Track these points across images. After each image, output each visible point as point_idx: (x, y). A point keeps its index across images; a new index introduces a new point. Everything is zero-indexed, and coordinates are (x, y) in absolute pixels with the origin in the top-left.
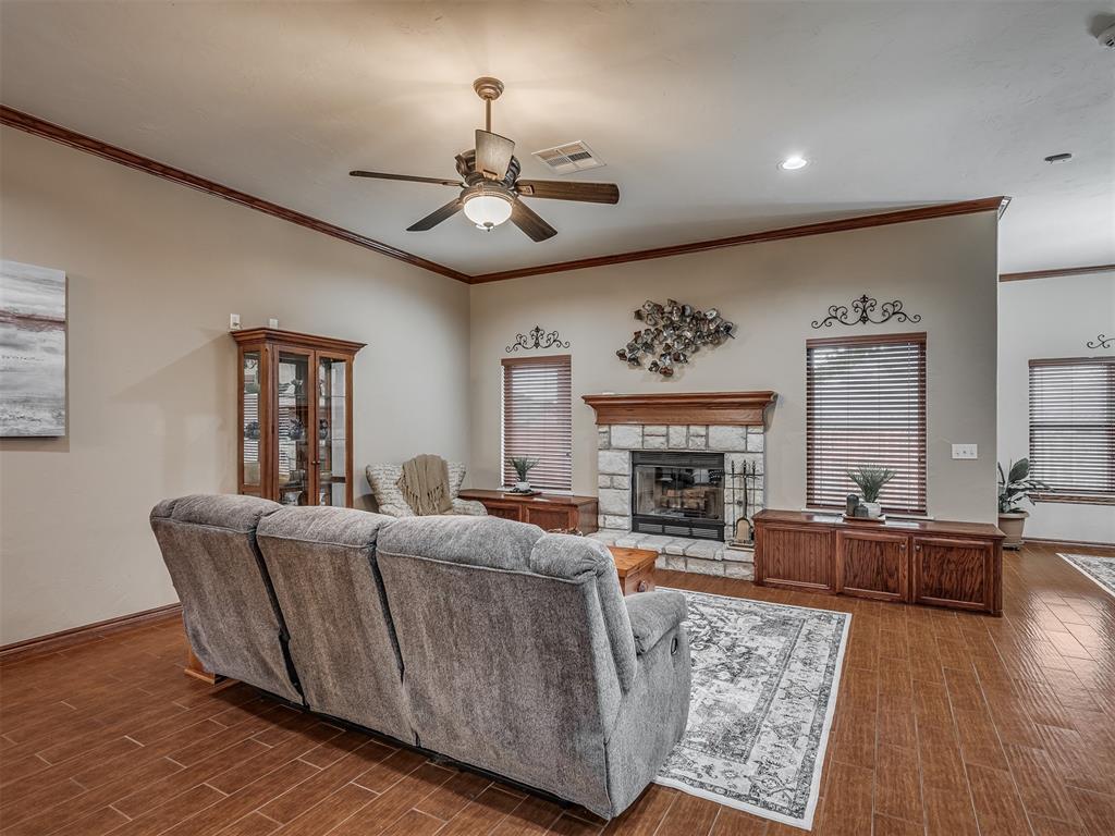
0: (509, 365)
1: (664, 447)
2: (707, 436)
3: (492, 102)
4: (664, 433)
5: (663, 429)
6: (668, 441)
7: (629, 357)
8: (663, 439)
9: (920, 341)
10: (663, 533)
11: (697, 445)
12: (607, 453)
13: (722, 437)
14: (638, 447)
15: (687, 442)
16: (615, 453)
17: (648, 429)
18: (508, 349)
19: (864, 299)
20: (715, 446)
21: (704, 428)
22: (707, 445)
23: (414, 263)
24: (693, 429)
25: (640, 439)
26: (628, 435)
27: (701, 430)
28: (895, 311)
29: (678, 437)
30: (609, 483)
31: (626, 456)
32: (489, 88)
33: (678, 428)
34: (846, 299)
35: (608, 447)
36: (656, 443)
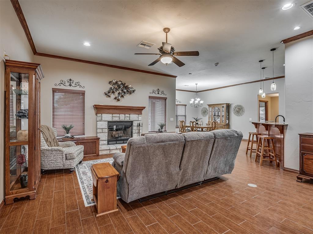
0: (54, 91)
1: (118, 120)
2: (130, 117)
3: (168, 33)
4: (119, 116)
5: (118, 115)
6: (119, 118)
7: (107, 95)
8: (118, 118)
9: (165, 99)
10: (116, 143)
11: (127, 119)
12: (100, 122)
13: (133, 117)
14: (111, 120)
15: (125, 118)
16: (103, 122)
17: (114, 115)
18: (56, 85)
19: (158, 90)
20: (131, 120)
21: (129, 115)
22: (130, 119)
23: (29, 42)
24: (126, 115)
25: (111, 118)
26: (107, 117)
27: (128, 115)
28: (163, 93)
29: (122, 117)
30: (101, 132)
31: (107, 123)
33: (123, 115)
34: (156, 89)
35: (101, 120)
36: (116, 119)
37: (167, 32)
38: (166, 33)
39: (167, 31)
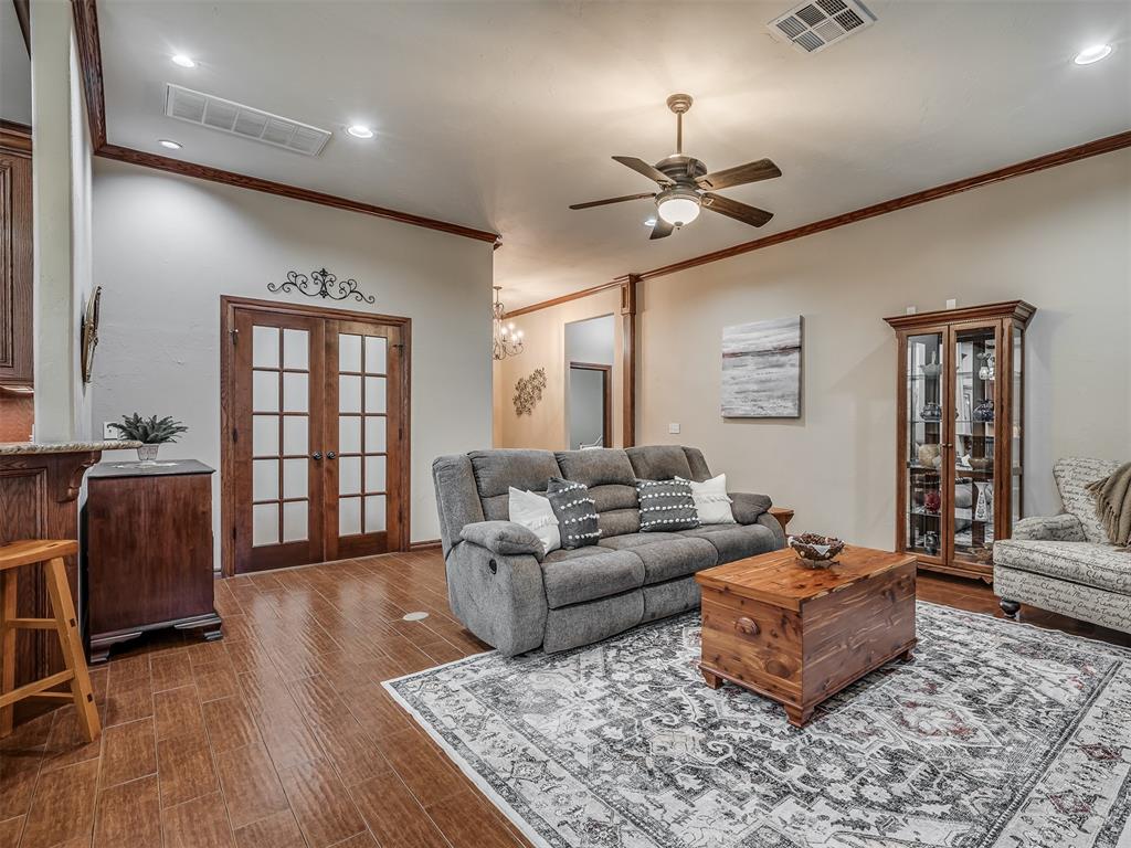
3: (683, 115)
32: (680, 103)
37: (680, 112)
38: (676, 115)
39: (682, 105)
